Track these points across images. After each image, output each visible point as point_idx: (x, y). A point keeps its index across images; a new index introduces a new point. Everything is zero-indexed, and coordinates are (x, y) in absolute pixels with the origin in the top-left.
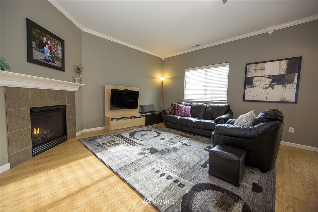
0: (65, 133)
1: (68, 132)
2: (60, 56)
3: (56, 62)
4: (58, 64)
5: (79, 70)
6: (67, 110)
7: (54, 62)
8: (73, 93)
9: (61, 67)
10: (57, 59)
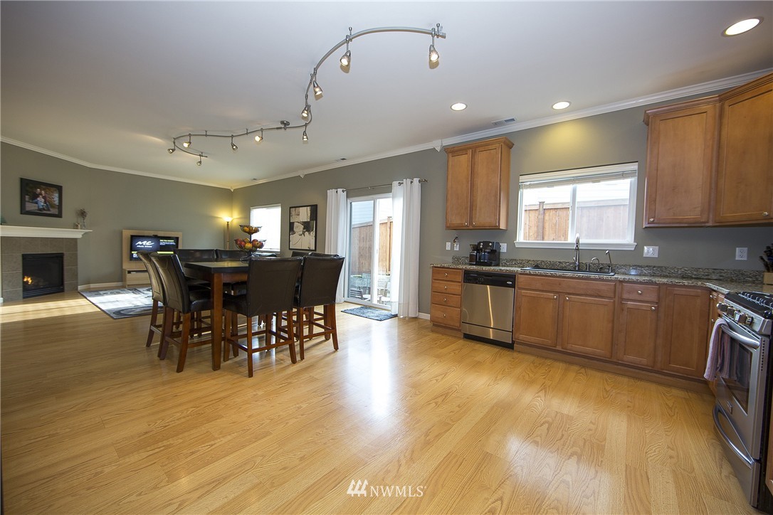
0: (62, 284)
1: (66, 282)
2: (57, 202)
3: (51, 209)
4: (54, 211)
5: (83, 214)
6: (65, 258)
7: (49, 210)
8: (75, 240)
9: (57, 213)
10: (53, 206)
